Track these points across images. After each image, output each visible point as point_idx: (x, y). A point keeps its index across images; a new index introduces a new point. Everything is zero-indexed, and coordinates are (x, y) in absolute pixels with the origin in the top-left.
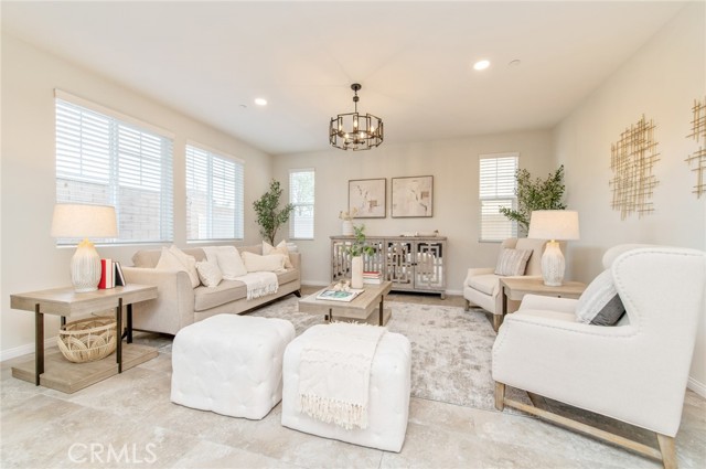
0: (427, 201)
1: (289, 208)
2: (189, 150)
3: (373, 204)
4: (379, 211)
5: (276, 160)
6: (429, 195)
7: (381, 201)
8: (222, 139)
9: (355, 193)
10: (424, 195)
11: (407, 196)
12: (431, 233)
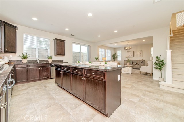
0: (141, 55)
1: (117, 56)
2: (107, 50)
3: (131, 55)
4: (132, 56)
5: (115, 49)
6: (141, 53)
7: (133, 54)
8: (109, 48)
9: (128, 53)
10: (140, 54)
11: (137, 54)
12: (142, 60)
